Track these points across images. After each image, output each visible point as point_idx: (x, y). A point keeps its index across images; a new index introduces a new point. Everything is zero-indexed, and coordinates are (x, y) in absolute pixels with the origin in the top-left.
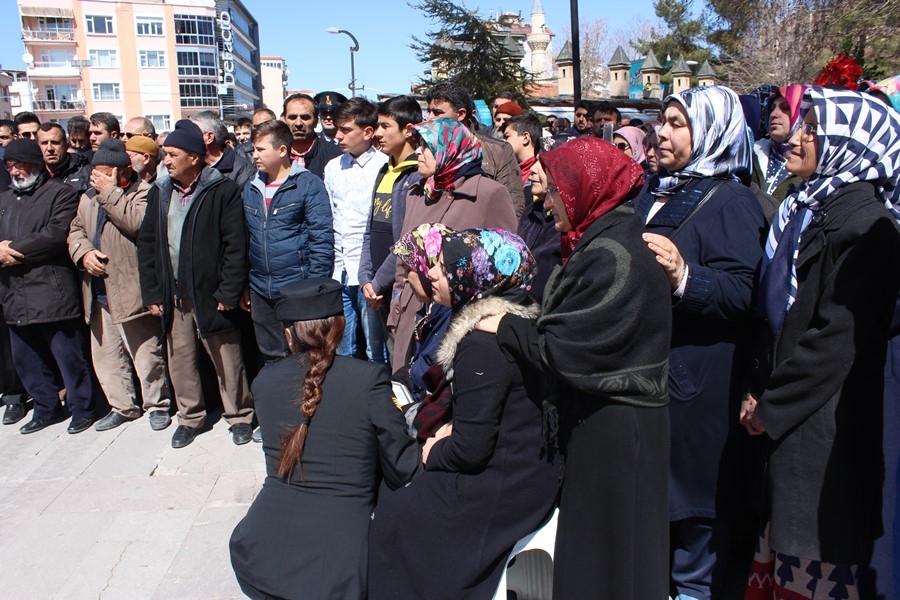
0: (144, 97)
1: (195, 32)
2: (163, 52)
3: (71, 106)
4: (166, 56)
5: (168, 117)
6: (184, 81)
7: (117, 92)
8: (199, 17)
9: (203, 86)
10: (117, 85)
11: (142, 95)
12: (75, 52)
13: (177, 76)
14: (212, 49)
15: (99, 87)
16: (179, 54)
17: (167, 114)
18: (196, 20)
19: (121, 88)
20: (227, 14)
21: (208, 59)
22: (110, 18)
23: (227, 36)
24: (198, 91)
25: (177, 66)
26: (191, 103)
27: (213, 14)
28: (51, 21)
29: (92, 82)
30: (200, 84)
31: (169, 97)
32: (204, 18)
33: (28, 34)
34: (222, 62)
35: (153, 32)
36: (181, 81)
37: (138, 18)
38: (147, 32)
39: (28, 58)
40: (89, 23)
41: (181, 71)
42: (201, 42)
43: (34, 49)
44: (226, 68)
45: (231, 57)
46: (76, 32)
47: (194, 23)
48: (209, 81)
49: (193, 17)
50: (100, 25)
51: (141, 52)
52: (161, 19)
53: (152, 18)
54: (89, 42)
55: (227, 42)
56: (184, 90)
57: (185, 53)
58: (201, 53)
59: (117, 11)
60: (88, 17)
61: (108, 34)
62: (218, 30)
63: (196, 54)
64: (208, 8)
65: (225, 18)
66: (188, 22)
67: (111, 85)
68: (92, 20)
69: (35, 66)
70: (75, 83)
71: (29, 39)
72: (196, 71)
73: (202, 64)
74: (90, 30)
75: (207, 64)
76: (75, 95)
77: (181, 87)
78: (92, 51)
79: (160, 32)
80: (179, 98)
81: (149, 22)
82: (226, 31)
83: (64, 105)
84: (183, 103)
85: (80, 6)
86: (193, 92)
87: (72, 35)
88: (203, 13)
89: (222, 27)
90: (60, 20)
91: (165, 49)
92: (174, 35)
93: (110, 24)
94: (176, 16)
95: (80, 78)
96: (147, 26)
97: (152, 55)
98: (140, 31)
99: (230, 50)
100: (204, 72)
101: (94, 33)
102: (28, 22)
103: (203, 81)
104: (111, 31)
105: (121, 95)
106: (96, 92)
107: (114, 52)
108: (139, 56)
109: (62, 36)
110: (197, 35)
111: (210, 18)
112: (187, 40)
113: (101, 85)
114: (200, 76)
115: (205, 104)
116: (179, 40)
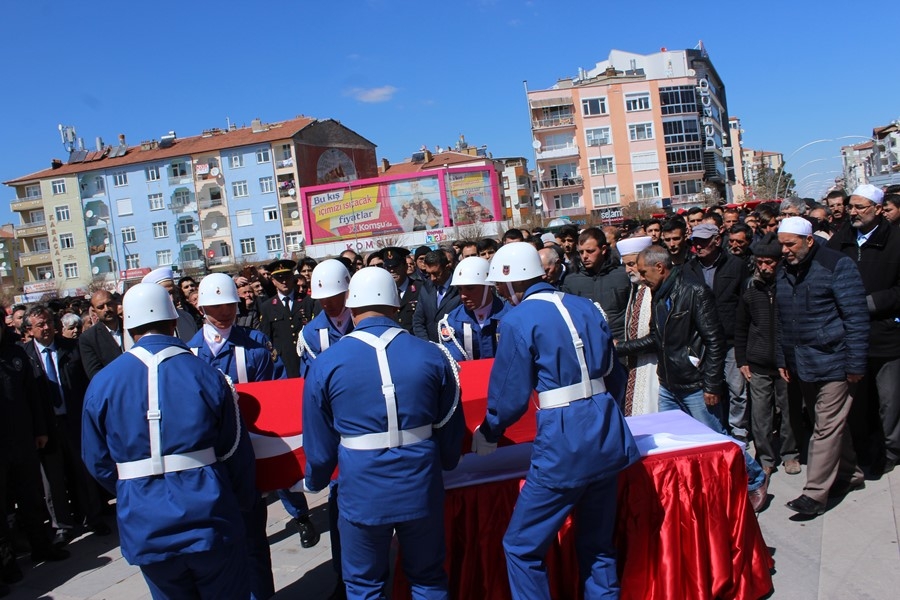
0: (634, 168)
1: (678, 102)
2: (650, 125)
3: (572, 182)
4: (652, 127)
5: (657, 184)
6: (669, 149)
7: (611, 166)
8: (682, 87)
9: (688, 152)
10: (611, 159)
11: (632, 166)
12: (574, 134)
13: (663, 144)
14: (693, 116)
15: (595, 163)
16: (665, 124)
17: (655, 181)
18: (679, 90)
19: (614, 162)
20: (705, 80)
21: (691, 126)
22: (603, 100)
23: (706, 102)
24: (684, 158)
25: (663, 136)
26: (678, 169)
27: (694, 82)
28: (554, 109)
29: (589, 159)
30: (685, 150)
31: (657, 166)
32: (686, 87)
33: (536, 124)
34: (703, 127)
35: (641, 107)
36: (667, 150)
37: (627, 96)
38: (635, 108)
39: (537, 144)
40: (585, 107)
41: (667, 140)
42: (684, 111)
43: (540, 136)
44: (707, 133)
45: (712, 122)
46: (575, 115)
47: (677, 93)
48: (693, 147)
49: (676, 88)
50: (595, 107)
51: (631, 127)
52: (648, 94)
53: (640, 94)
54: (586, 124)
55: (707, 107)
56: (670, 158)
57: (670, 123)
58: (685, 121)
59: (609, 92)
60: (584, 101)
61: (601, 114)
62: (698, 97)
63: (680, 122)
64: (689, 78)
65: (704, 85)
66: (672, 93)
67: (604, 160)
68: (588, 104)
69: (542, 150)
70: (574, 161)
71: (537, 128)
72: (681, 139)
73: (686, 131)
74: (586, 113)
75: (691, 131)
76: (575, 173)
77: (668, 155)
78: (588, 131)
79: (647, 106)
80: (665, 166)
81: (637, 98)
82: (705, 97)
83: (566, 182)
84: (670, 170)
85: (577, 93)
86: (679, 159)
87: (572, 119)
88: (685, 82)
89: (702, 94)
90: (561, 107)
91: (652, 122)
92: (659, 107)
93: (603, 105)
94: (660, 89)
95: (578, 157)
96: (635, 102)
97: (640, 129)
98: (629, 108)
99: (710, 114)
100: (688, 138)
101: (589, 115)
102: (537, 113)
103: (688, 147)
104: (604, 111)
105: (614, 167)
106: (592, 167)
107: (607, 129)
108: (629, 131)
109: (563, 122)
110: (681, 104)
111: (691, 87)
112: (671, 110)
113: (597, 160)
114: (685, 143)
115: (690, 169)
116: (664, 111)
